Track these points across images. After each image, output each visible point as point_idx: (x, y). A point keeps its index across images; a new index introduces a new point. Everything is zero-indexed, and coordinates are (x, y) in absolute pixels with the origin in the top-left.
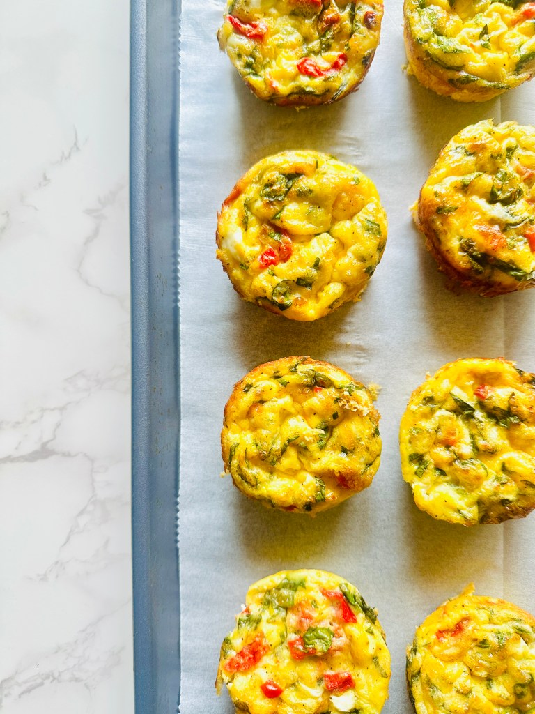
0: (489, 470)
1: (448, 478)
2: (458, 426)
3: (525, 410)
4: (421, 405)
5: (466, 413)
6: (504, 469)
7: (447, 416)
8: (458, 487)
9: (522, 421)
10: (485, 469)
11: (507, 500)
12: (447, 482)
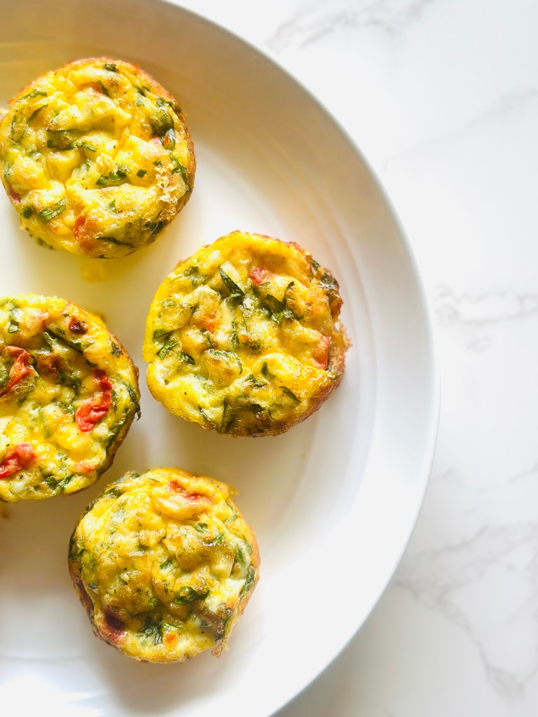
0: (245, 368)
1: (196, 369)
2: (221, 310)
3: (302, 304)
4: (181, 275)
5: (233, 296)
6: (265, 371)
7: (209, 294)
8: (206, 382)
9: (298, 319)
10: (240, 365)
11: (258, 406)
12: (195, 374)
